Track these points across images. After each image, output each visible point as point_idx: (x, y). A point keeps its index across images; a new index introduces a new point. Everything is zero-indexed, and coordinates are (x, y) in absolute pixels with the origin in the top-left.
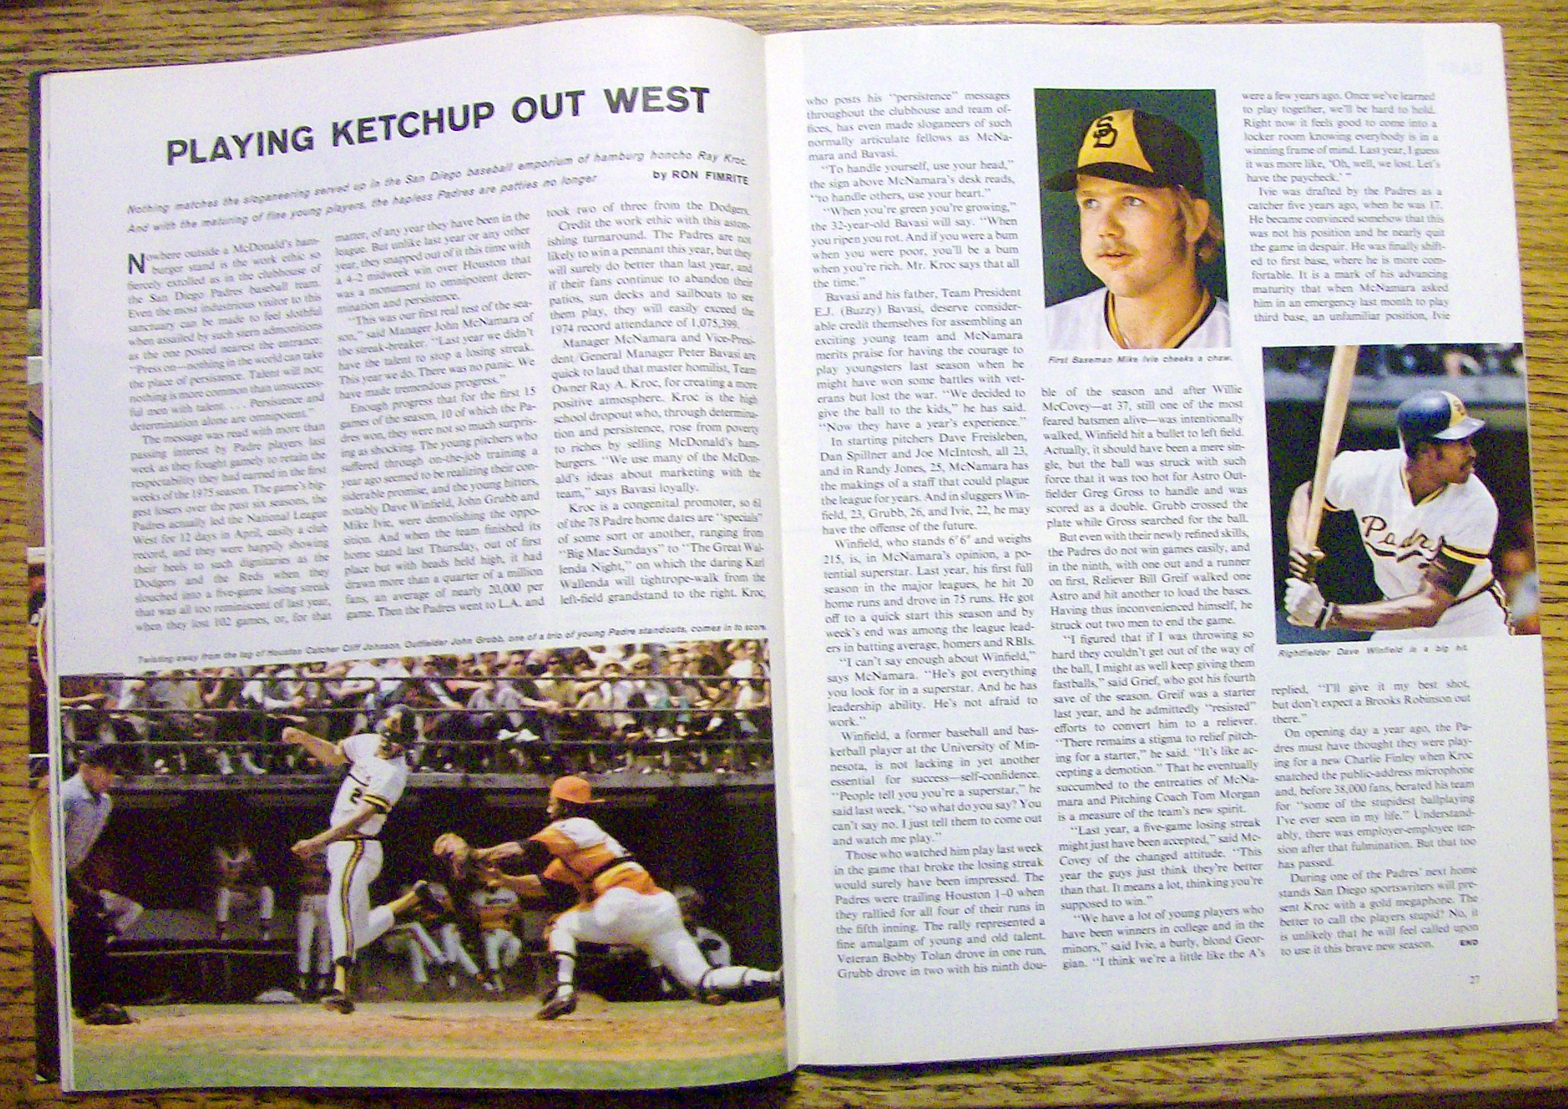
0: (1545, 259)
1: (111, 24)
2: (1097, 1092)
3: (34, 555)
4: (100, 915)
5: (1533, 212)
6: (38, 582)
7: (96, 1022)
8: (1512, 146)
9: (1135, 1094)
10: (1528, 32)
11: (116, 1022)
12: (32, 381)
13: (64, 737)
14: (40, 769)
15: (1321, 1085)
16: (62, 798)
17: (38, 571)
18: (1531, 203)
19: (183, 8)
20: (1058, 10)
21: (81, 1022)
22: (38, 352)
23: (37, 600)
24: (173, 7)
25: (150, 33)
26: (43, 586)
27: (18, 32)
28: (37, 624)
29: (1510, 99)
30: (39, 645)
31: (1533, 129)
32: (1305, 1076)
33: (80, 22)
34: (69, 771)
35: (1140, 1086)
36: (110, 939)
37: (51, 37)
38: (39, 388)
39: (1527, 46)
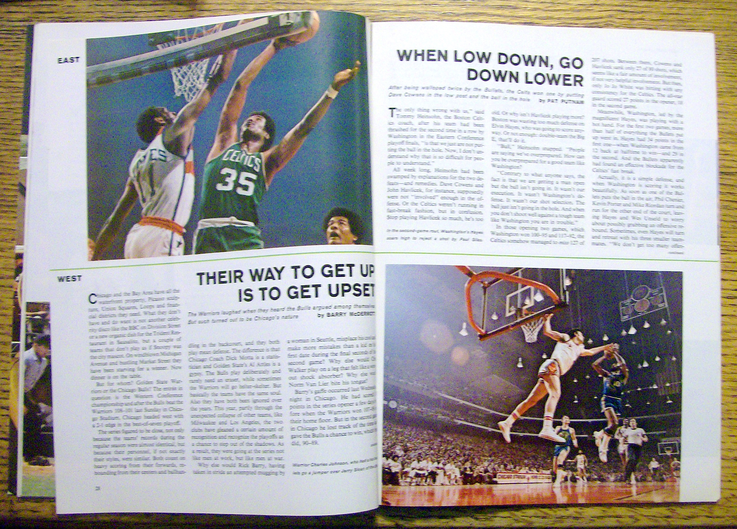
0: (732, 139)
1: (69, 10)
2: (513, 521)
3: (18, 249)
4: (38, 414)
5: (727, 116)
6: (19, 262)
7: (34, 464)
8: (717, 85)
9: (532, 523)
10: (727, 33)
11: (43, 465)
12: (22, 168)
13: (27, 331)
14: (16, 349)
15: (618, 521)
16: (24, 359)
17: (20, 256)
18: (727, 112)
19: (102, 4)
20: (509, 16)
21: (26, 464)
22: (25, 154)
23: (19, 269)
24: (98, 3)
25: (87, 15)
26: (22, 264)
27: (26, 12)
28: (18, 281)
29: (717, 64)
30: (18, 291)
31: (728, 78)
32: (610, 517)
33: (54, 9)
34: (28, 347)
35: (533, 519)
36: (43, 426)
37: (41, 15)
38: (25, 172)
39: (727, 39)
